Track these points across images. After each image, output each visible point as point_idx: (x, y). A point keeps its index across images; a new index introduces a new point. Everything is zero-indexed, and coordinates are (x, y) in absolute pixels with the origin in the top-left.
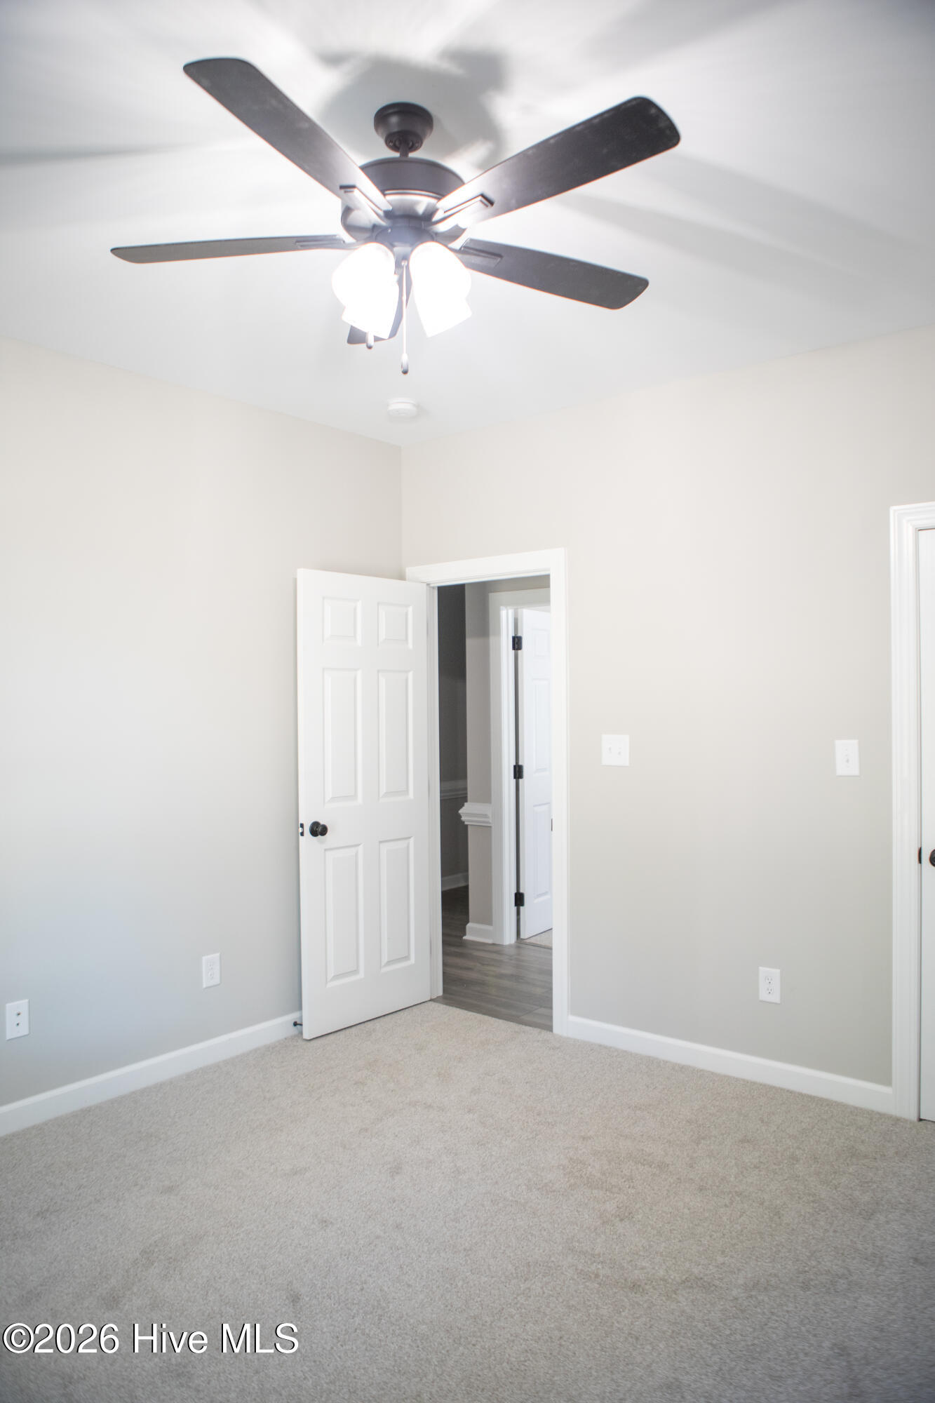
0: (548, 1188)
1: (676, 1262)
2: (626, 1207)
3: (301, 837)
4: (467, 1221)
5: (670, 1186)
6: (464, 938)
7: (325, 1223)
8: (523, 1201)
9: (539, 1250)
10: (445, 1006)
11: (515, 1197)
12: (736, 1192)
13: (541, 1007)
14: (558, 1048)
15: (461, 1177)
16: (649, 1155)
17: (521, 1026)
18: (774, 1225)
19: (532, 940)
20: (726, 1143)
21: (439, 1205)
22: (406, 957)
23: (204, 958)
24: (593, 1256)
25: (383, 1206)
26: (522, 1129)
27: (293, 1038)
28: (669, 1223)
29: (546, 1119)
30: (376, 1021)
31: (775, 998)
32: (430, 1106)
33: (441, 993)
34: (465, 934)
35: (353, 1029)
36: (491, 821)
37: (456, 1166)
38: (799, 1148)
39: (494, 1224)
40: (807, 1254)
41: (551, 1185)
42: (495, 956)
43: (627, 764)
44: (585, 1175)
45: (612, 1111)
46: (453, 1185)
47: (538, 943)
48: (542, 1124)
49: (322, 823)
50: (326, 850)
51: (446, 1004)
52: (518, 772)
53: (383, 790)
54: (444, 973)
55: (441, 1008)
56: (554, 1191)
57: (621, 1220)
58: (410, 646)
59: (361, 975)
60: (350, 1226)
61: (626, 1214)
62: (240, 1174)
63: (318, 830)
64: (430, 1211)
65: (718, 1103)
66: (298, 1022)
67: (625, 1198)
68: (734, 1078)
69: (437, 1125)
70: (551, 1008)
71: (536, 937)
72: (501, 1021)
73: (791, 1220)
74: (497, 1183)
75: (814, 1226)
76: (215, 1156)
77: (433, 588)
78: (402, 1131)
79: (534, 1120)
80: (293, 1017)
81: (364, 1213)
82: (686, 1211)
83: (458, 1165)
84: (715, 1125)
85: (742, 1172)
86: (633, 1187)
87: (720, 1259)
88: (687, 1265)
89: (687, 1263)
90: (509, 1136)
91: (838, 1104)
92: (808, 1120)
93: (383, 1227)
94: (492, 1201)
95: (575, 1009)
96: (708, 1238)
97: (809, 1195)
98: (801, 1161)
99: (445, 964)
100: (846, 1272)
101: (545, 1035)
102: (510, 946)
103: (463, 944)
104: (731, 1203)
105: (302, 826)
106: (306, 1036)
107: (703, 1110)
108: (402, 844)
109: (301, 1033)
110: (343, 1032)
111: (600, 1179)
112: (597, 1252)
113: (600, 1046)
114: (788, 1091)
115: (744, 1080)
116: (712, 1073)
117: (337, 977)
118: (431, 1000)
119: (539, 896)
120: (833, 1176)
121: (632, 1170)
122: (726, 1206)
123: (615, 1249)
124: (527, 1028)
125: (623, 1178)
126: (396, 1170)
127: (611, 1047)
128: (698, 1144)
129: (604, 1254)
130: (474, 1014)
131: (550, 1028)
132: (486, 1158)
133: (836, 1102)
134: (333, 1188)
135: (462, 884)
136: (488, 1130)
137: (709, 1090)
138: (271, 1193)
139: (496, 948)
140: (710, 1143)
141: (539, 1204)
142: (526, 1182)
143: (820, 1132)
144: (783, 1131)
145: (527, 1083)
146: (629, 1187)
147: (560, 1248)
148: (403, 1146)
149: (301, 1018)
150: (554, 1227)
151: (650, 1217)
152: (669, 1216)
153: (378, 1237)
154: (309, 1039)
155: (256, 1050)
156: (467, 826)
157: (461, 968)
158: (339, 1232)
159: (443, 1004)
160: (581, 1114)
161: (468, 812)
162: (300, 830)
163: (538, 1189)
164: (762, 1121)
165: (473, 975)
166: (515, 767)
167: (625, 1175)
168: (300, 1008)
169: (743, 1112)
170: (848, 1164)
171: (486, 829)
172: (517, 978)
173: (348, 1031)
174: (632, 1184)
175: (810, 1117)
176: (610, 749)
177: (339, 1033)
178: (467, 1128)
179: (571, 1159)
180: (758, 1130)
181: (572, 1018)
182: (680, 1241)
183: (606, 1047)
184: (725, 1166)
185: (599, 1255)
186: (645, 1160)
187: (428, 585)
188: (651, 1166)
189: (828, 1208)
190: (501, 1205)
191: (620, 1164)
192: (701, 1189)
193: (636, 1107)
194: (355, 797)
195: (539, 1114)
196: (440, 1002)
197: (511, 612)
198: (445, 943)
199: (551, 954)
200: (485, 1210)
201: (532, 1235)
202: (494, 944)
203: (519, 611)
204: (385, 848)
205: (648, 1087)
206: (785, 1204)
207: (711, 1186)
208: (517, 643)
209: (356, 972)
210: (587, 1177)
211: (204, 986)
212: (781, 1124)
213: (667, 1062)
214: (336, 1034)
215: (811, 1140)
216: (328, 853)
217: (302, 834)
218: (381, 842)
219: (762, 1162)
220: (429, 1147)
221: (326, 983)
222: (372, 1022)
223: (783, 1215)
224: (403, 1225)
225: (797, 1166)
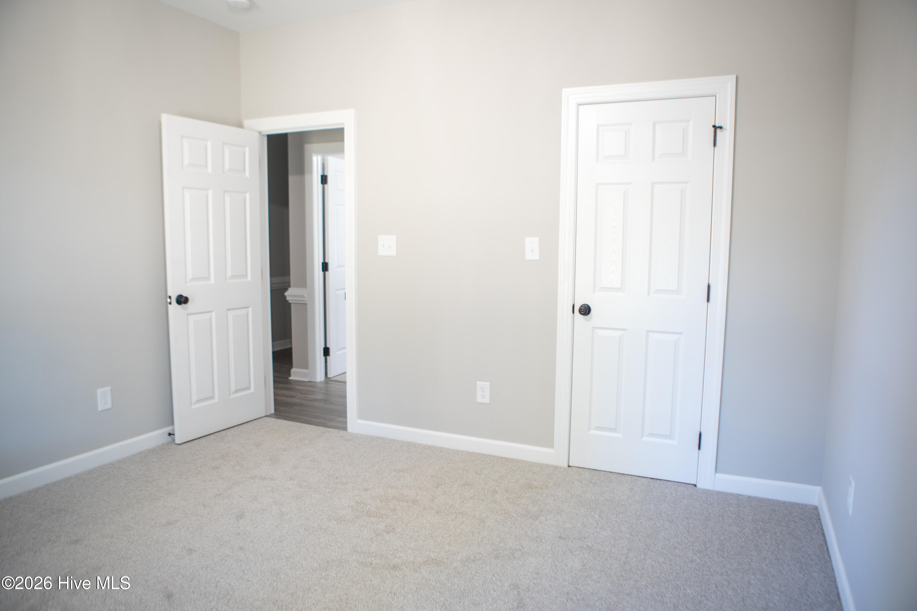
0: (341, 519)
1: (421, 552)
2: (391, 526)
3: (169, 305)
4: (288, 542)
5: (419, 512)
6: (290, 378)
7: (190, 551)
8: (325, 528)
9: (335, 553)
10: (276, 419)
11: (320, 526)
12: (459, 512)
13: (340, 417)
14: (350, 440)
15: (284, 517)
16: (407, 496)
17: (326, 428)
18: (480, 528)
19: (336, 379)
20: (454, 486)
21: (270, 534)
22: (248, 388)
23: (99, 391)
24: (369, 553)
25: (231, 538)
26: (325, 487)
27: (168, 443)
28: (417, 532)
29: (341, 481)
30: (228, 430)
31: (487, 400)
32: (264, 478)
33: (273, 411)
34: (290, 375)
35: (212, 436)
36: (307, 300)
37: (281, 511)
38: (498, 486)
39: (306, 541)
40: (499, 541)
41: (343, 517)
42: (310, 389)
43: (395, 255)
44: (366, 510)
45: (384, 473)
46: (279, 522)
47: (340, 380)
48: (338, 484)
49: (185, 295)
50: (188, 314)
51: (277, 418)
52: (325, 267)
53: (229, 274)
54: (275, 400)
55: (273, 420)
56: (345, 520)
57: (388, 533)
58: (247, 174)
59: (216, 400)
60: (208, 551)
61: (391, 529)
62: (130, 528)
63: (182, 300)
64: (263, 538)
65: (450, 465)
66: (172, 433)
67: (390, 520)
68: (461, 451)
69: (269, 489)
70: (346, 417)
71: (339, 376)
72: (313, 426)
73: (491, 524)
74: (308, 519)
75: (504, 526)
76: (110, 519)
77: (264, 136)
78: (245, 494)
79: (334, 481)
80: (168, 429)
81: (218, 543)
82: (428, 525)
83: (282, 511)
84: (448, 477)
85: (463, 502)
86: (396, 514)
87: (447, 548)
88: (428, 553)
89: (428, 552)
90: (317, 492)
91: (522, 461)
92: (505, 471)
93: (231, 550)
94: (305, 529)
95: (362, 415)
96: (441, 538)
97: (502, 510)
98: (499, 493)
99: (275, 394)
100: (521, 548)
101: (342, 433)
102: (321, 382)
103: (289, 382)
104: (456, 518)
105: (170, 297)
106: (177, 441)
107: (441, 470)
108: (244, 311)
109: (174, 440)
110: (205, 438)
111: (375, 511)
112: (371, 551)
113: (378, 437)
114: (493, 456)
115: (467, 452)
116: (448, 449)
117: (198, 401)
118: (266, 416)
119: (340, 349)
120: (517, 499)
121: (395, 505)
122: (452, 520)
123: (383, 549)
124: (331, 430)
125: (390, 510)
126: (241, 516)
127: (385, 438)
128: (437, 488)
129: (376, 552)
130: (295, 423)
131: (345, 429)
132: (301, 505)
133: (521, 460)
134: (197, 530)
135: (288, 347)
136: (303, 489)
137: (445, 458)
138: (152, 537)
139: (312, 384)
140: (445, 487)
141: (335, 528)
142: (327, 517)
143: (511, 477)
144: (489, 478)
145: (329, 461)
146: (393, 515)
147: (349, 551)
148: (245, 502)
149: (173, 430)
150: (345, 540)
151: (406, 530)
152: (417, 528)
153: (227, 556)
154: (179, 443)
155: (141, 453)
156: (290, 304)
157: (287, 397)
158: (201, 555)
159: (274, 418)
160: (365, 476)
161: (291, 294)
162: (169, 300)
163: (335, 520)
164: (477, 473)
165: (295, 400)
166: (323, 264)
167: (391, 508)
168: (172, 423)
169: (466, 469)
170: (526, 492)
171: (303, 305)
172: (325, 401)
173: (207, 437)
174: (395, 513)
175: (505, 469)
176: (383, 245)
177: (201, 439)
178: (289, 489)
179: (357, 502)
180: (474, 478)
181: (360, 421)
182: (424, 541)
183: (381, 438)
184: (453, 499)
185: (373, 553)
186: (404, 499)
187: (260, 133)
188: (407, 502)
189: (513, 516)
190: (310, 531)
191: (388, 503)
192: (438, 512)
193: (399, 470)
194: (208, 278)
195: (337, 478)
196: (272, 417)
197: (320, 158)
198: (275, 382)
199: (346, 386)
200: (300, 534)
201: (330, 545)
202: (310, 382)
203: (326, 157)
204: (231, 314)
205: (407, 459)
206: (488, 516)
207: (444, 510)
208: (324, 179)
209: (212, 398)
210: (367, 512)
211: (100, 409)
212: (488, 474)
213: (420, 444)
214: (199, 440)
215: (506, 481)
216: (190, 317)
217: (170, 303)
218: (228, 310)
219: (475, 496)
220: (263, 502)
221: (191, 405)
222: (225, 431)
223: (486, 522)
224: (245, 547)
225: (497, 496)
